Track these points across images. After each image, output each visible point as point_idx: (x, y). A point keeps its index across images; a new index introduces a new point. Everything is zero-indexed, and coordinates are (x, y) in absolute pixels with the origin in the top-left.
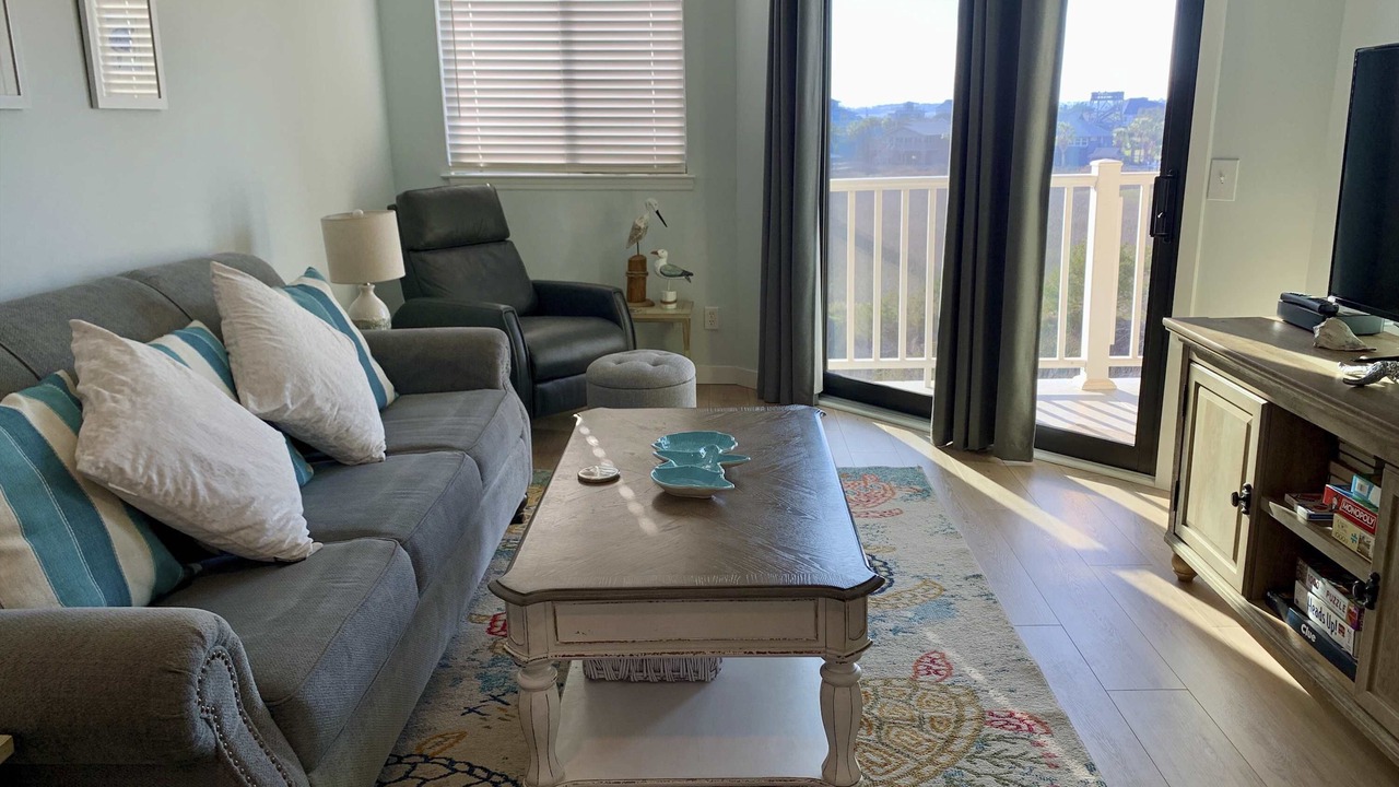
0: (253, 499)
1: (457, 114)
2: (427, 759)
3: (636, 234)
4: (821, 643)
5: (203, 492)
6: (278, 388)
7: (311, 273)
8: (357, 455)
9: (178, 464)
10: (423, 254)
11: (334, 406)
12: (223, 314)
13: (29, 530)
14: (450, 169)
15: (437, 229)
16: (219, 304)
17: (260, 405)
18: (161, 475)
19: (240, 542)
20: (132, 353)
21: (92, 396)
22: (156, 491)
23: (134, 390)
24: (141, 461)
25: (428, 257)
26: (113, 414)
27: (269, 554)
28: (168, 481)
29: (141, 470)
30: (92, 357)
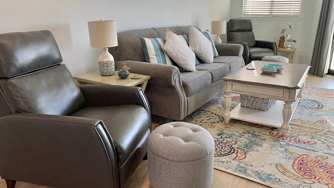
0: (187, 60)
1: (246, 3)
2: (209, 112)
3: (283, 31)
4: (284, 98)
5: (180, 57)
6: (196, 46)
7: (207, 30)
8: (208, 61)
9: (177, 51)
10: (232, 32)
11: (205, 51)
12: (189, 34)
13: (156, 56)
14: (242, 15)
15: (236, 28)
16: (189, 32)
17: (192, 48)
18: (174, 52)
19: (184, 66)
20: (174, 35)
21: (167, 39)
22: (173, 55)
23: (173, 39)
24: (172, 49)
25: (233, 33)
26: (169, 42)
27: (188, 69)
28: (175, 54)
29: (172, 51)
30: (168, 34)
